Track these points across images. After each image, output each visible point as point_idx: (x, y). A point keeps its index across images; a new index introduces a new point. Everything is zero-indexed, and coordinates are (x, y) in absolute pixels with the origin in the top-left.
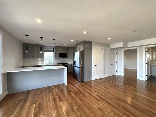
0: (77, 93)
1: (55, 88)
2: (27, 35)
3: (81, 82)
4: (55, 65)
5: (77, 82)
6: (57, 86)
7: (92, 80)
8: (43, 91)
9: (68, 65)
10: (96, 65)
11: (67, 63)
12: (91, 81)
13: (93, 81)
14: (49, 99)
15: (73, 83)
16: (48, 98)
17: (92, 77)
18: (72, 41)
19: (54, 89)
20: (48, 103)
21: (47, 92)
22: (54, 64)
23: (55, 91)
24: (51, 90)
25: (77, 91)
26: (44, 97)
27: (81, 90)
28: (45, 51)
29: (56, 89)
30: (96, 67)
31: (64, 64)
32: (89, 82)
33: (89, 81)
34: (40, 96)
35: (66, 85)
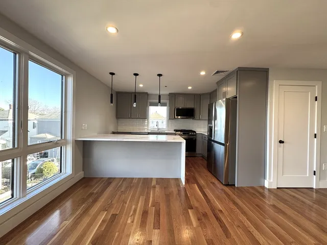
0: (205, 215)
1: (157, 186)
2: (112, 74)
3: (227, 185)
4: (167, 134)
5: (213, 183)
6: (164, 183)
7: (263, 187)
8: (132, 185)
9: (195, 135)
10: (281, 142)
11: (195, 132)
12: (261, 190)
13: (270, 190)
14: (135, 211)
15: (202, 182)
16: (134, 207)
17: (265, 178)
18: (203, 73)
19: (154, 187)
20: (129, 221)
21: (139, 189)
22: (166, 132)
23: (154, 193)
24: (148, 188)
25: (206, 211)
26: (128, 203)
27: (221, 211)
28: (150, 105)
29: (158, 189)
30: (281, 149)
31: (188, 133)
32: (251, 191)
33: (253, 188)
34: (123, 196)
35: (184, 184)
